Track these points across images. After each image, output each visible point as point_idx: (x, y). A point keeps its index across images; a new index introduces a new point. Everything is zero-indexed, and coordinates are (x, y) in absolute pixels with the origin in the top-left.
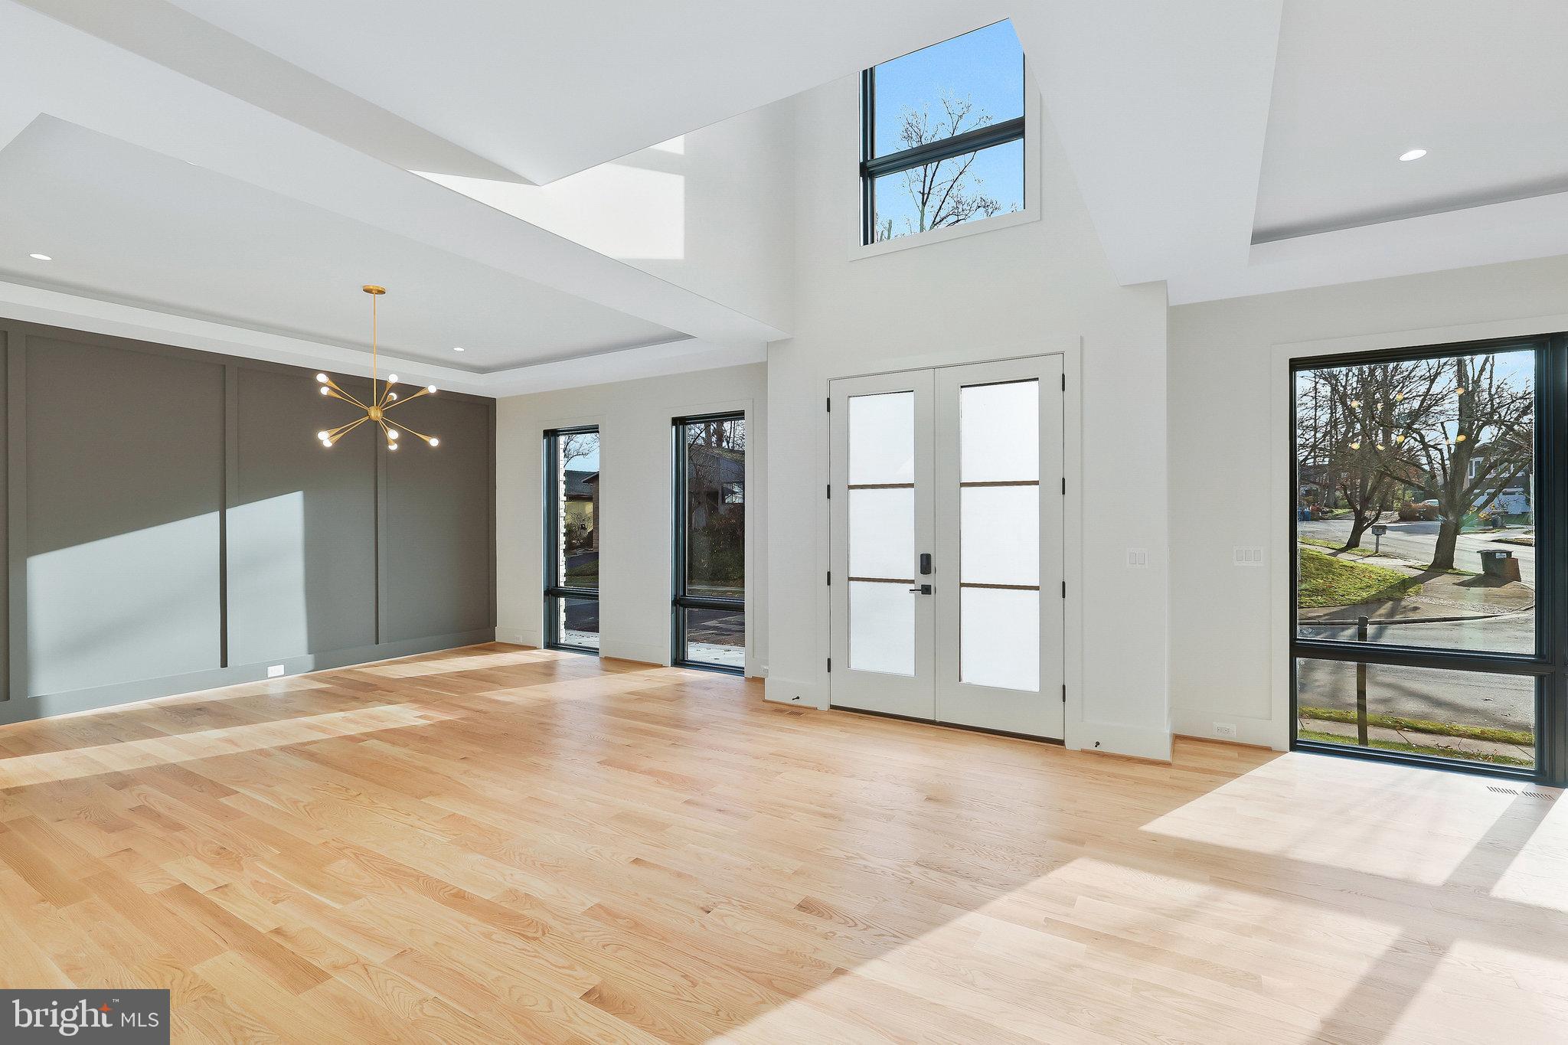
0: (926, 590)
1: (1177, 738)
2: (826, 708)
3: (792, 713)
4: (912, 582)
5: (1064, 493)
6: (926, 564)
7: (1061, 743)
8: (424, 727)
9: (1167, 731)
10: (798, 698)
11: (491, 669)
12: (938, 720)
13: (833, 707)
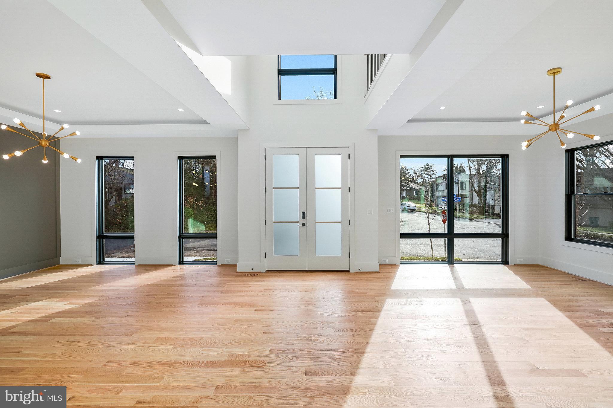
0: (304, 225)
1: (380, 265)
2: (265, 271)
3: (253, 275)
4: (298, 222)
5: (349, 192)
6: (304, 216)
7: (349, 271)
8: (80, 308)
9: (378, 264)
10: (252, 269)
11: (78, 277)
12: (308, 269)
13: (267, 271)
